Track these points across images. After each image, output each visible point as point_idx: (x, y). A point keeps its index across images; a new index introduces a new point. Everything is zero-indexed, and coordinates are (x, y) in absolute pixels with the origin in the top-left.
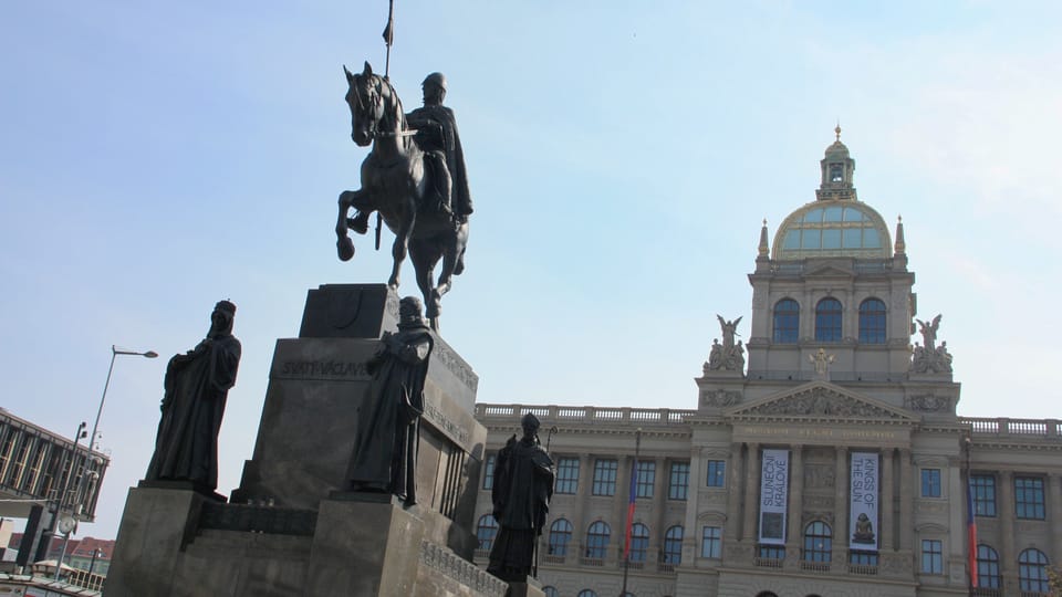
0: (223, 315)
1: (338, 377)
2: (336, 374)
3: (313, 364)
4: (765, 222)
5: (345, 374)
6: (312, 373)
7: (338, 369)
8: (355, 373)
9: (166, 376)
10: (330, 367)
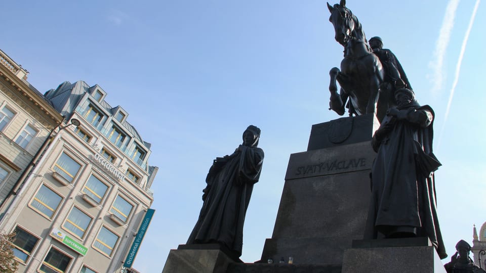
0: (251, 134)
1: (342, 171)
2: (340, 169)
3: (319, 165)
4: (474, 225)
5: (347, 167)
6: (320, 171)
7: (341, 165)
8: (356, 166)
9: (208, 174)
10: (334, 164)
